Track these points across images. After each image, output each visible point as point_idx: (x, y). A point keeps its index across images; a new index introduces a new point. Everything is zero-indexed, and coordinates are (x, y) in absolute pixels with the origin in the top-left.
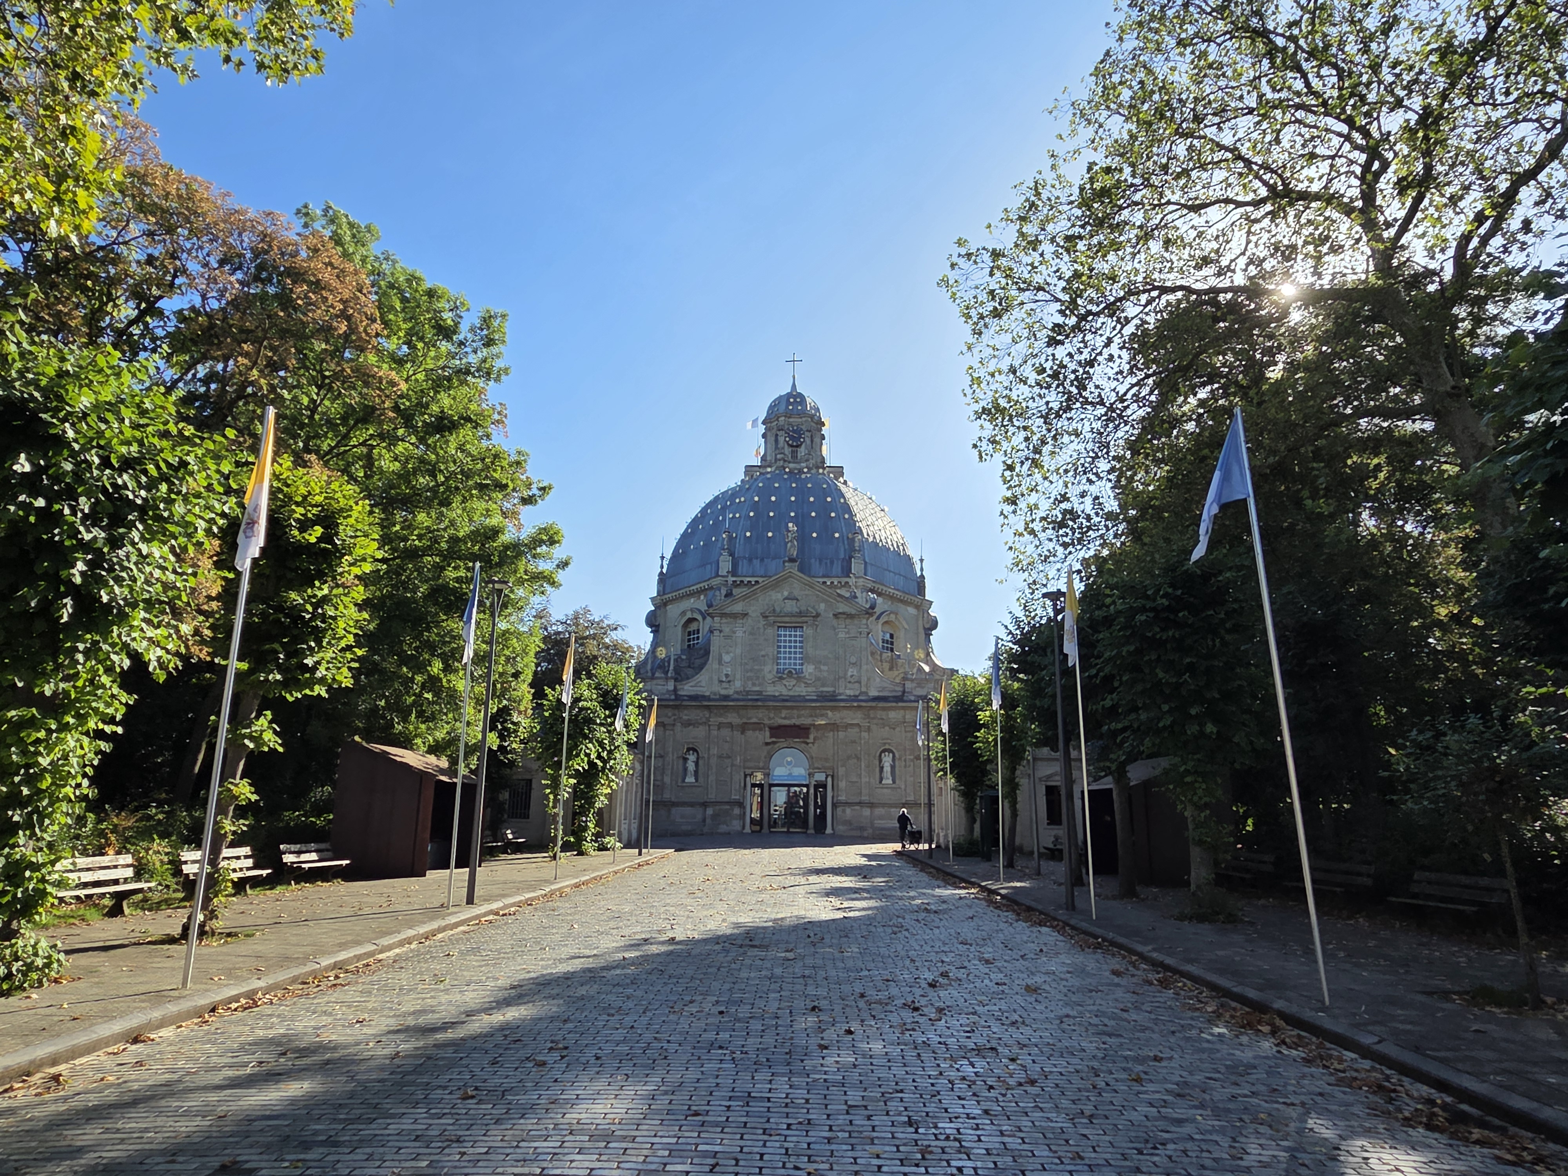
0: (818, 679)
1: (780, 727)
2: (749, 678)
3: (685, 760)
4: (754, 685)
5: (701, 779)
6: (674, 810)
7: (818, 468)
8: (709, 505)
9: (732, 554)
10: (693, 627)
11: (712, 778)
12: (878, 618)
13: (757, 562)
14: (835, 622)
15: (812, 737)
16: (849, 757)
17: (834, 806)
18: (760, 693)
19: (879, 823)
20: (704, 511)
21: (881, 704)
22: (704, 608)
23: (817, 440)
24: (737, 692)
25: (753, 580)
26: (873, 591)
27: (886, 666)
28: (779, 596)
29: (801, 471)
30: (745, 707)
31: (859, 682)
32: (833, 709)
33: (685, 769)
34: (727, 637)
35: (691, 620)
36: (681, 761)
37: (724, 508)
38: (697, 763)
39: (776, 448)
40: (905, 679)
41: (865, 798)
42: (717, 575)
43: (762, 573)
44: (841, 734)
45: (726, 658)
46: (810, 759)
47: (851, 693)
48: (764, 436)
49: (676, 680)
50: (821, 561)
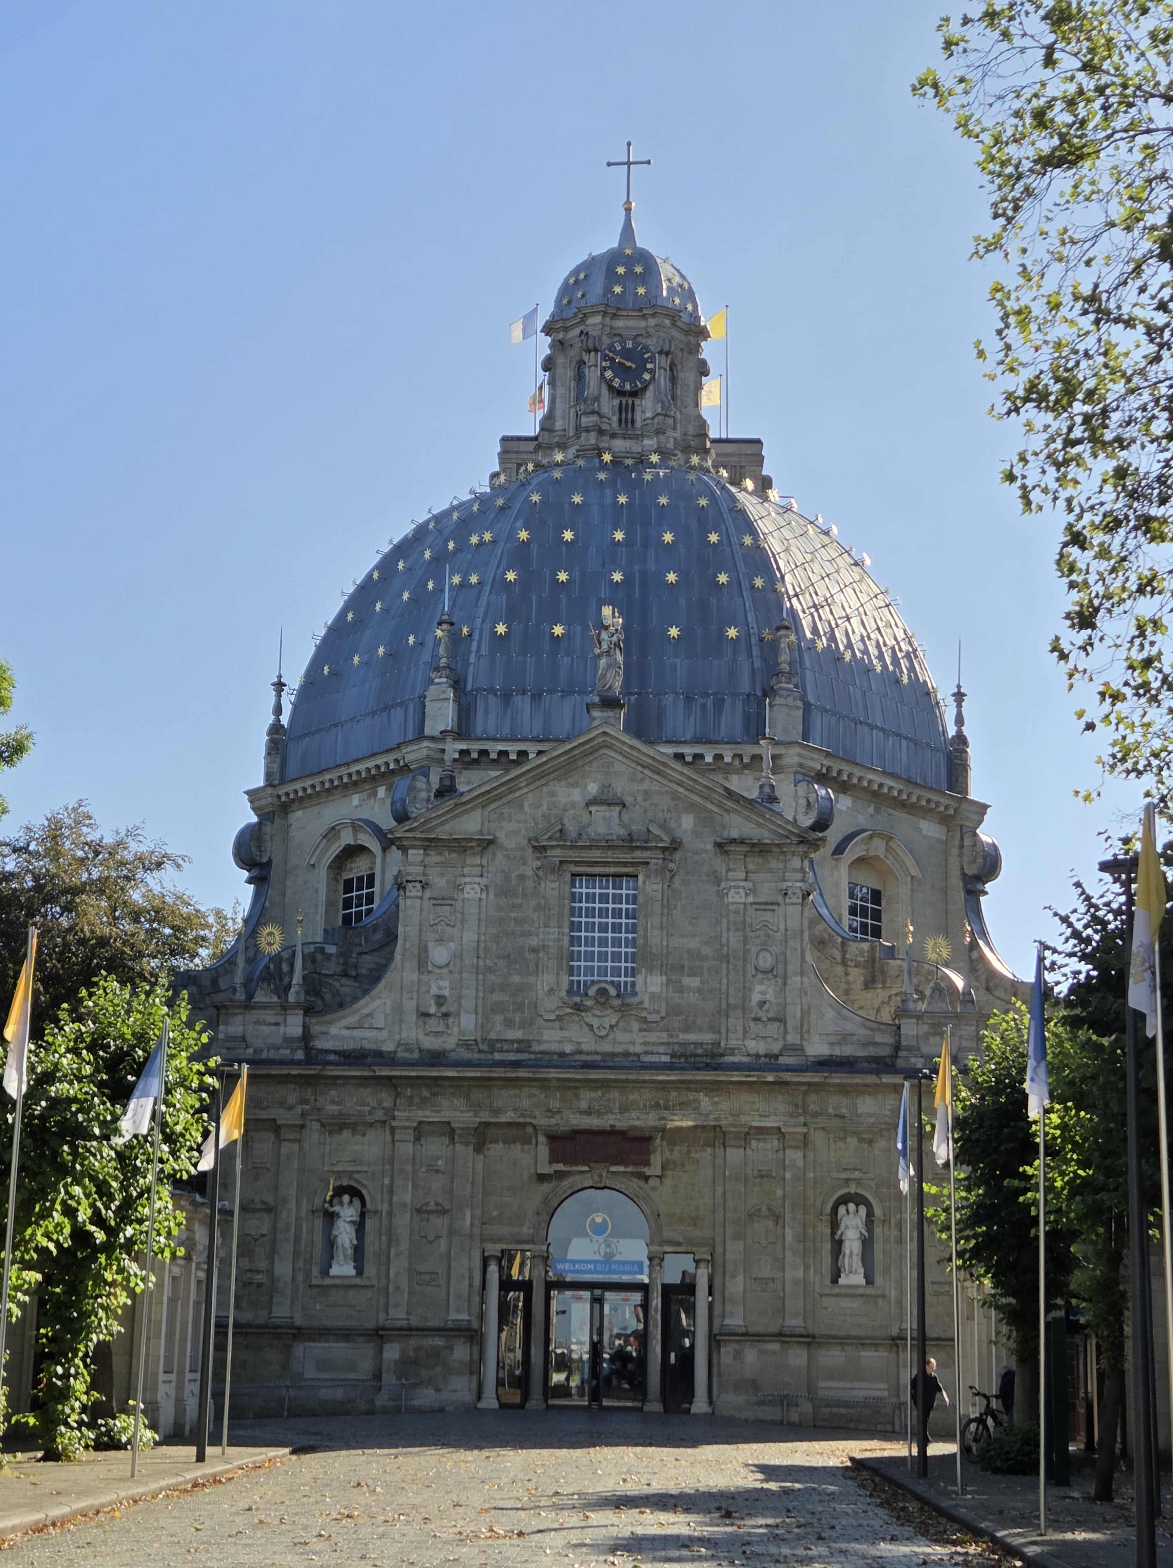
0: (674, 1010)
1: (576, 1134)
2: (497, 1008)
3: (330, 1217)
4: (509, 1023)
5: (370, 1270)
6: (299, 1349)
7: (688, 450)
8: (402, 549)
9: (457, 684)
10: (358, 868)
11: (398, 1266)
12: (839, 850)
13: (523, 703)
14: (719, 865)
15: (656, 1160)
16: (753, 1215)
17: (715, 1341)
18: (524, 1045)
19: (828, 1388)
20: (387, 564)
21: (837, 1079)
22: (387, 822)
23: (687, 375)
24: (466, 1044)
25: (513, 748)
26: (823, 778)
27: (857, 976)
28: (576, 795)
29: (642, 461)
30: (485, 1083)
31: (781, 1019)
32: (715, 1088)
33: (331, 1244)
34: (439, 901)
35: (353, 851)
36: (319, 1222)
37: (440, 558)
38: (360, 1227)
39: (580, 398)
40: (902, 1013)
41: (794, 1323)
42: (421, 736)
43: (537, 730)
44: (734, 1155)
45: (439, 954)
46: (655, 1217)
47: (761, 1048)
48: (548, 365)
49: (308, 1011)
50: (689, 700)
